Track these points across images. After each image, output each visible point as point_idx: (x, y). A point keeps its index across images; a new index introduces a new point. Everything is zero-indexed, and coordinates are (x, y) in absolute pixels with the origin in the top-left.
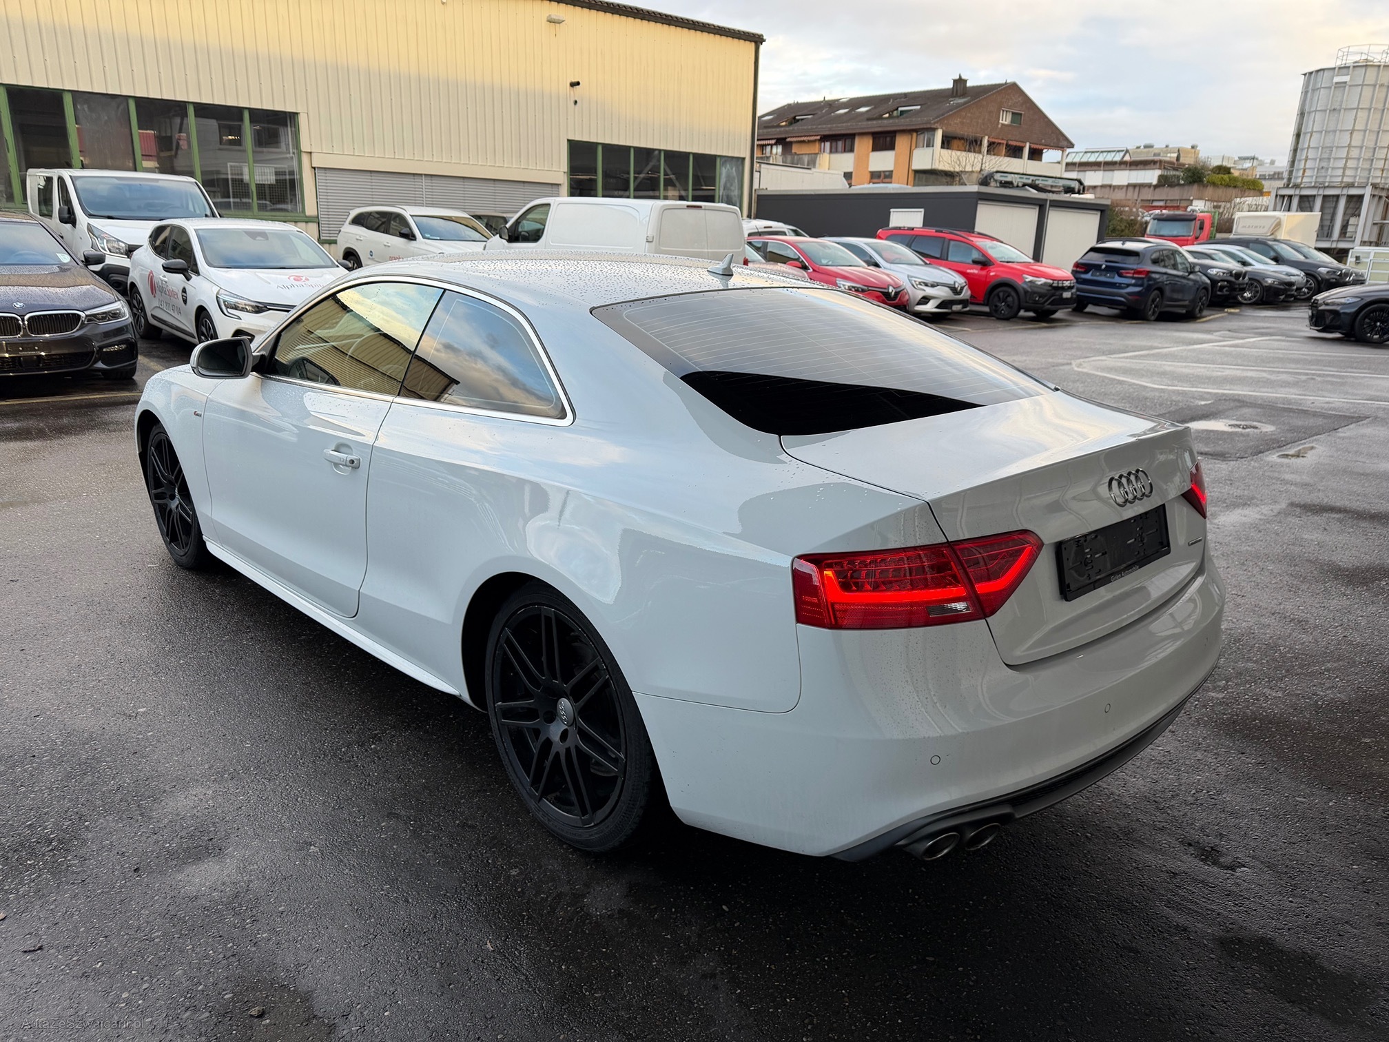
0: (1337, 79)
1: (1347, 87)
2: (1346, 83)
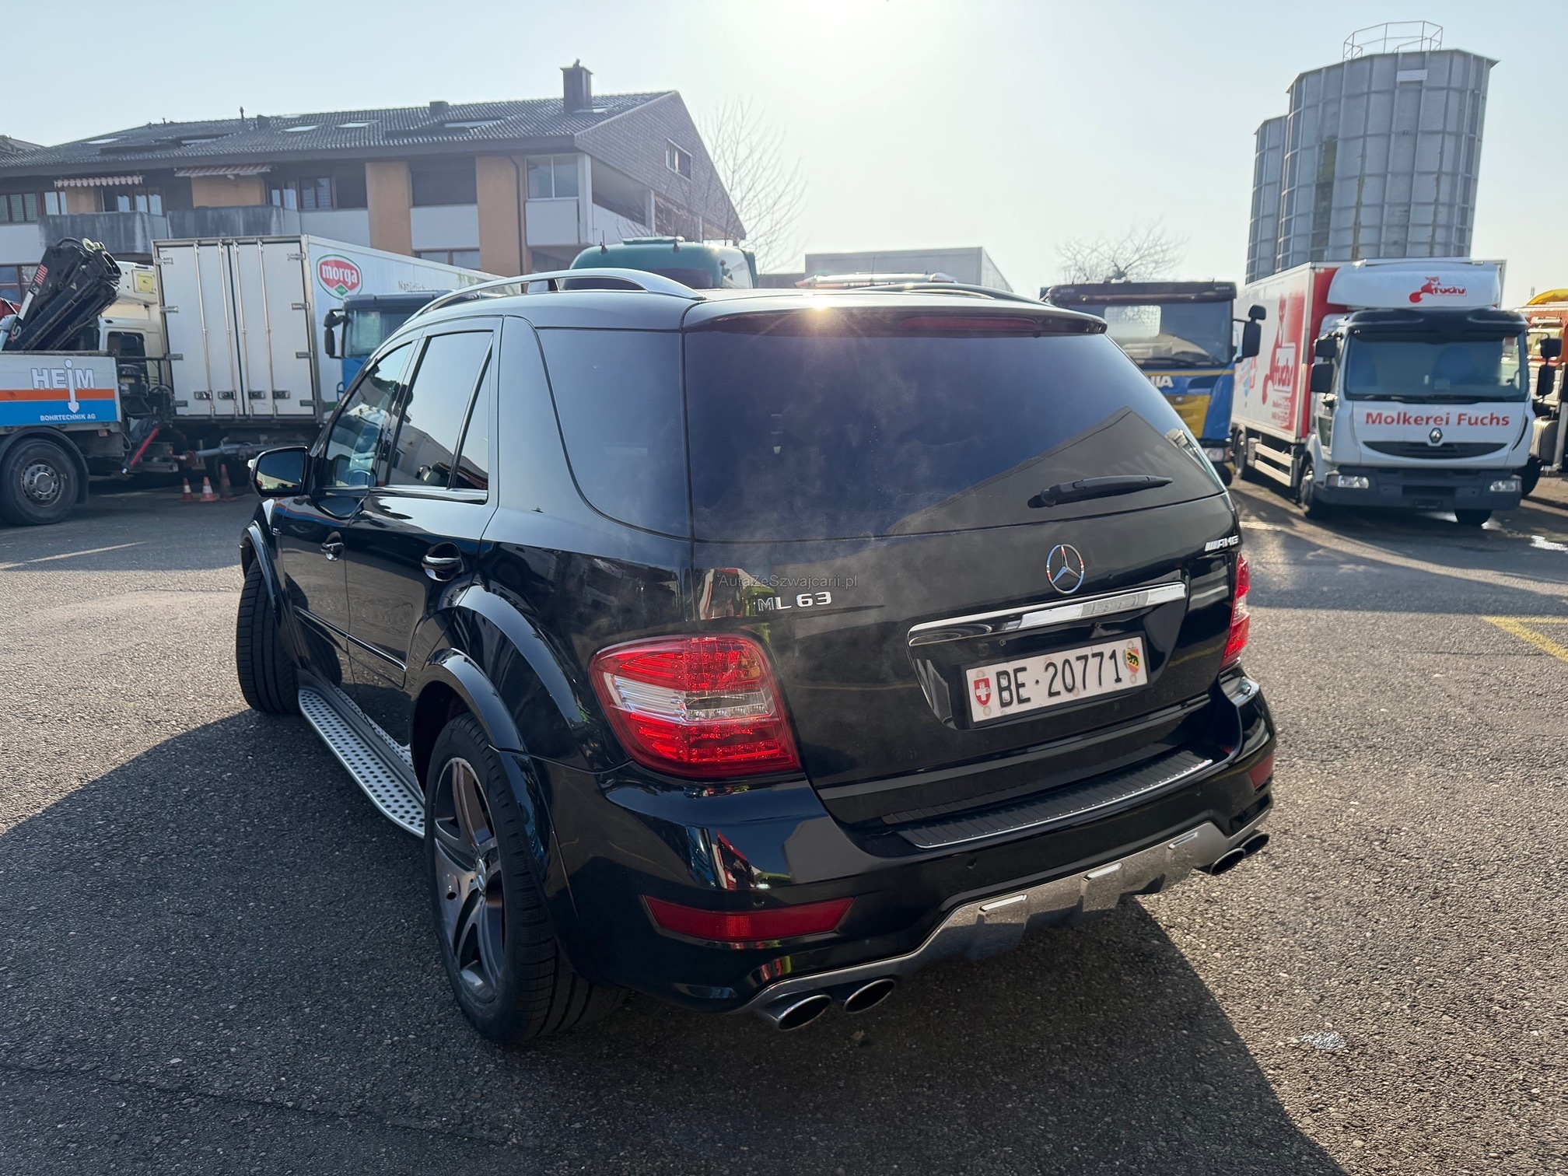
0: (1403, 76)
1: (1424, 91)
2: (1421, 82)
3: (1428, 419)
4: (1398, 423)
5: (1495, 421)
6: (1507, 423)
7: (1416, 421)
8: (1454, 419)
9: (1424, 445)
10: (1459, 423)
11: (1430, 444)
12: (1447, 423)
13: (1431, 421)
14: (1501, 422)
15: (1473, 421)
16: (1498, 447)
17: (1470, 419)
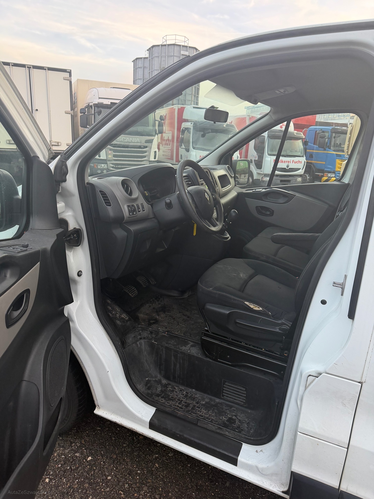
0: (182, 52)
3: (287, 161)
4: (280, 162)
5: (299, 162)
6: (301, 163)
7: (284, 162)
8: (292, 162)
9: (285, 168)
10: (293, 163)
11: (287, 168)
12: (290, 163)
13: (287, 162)
14: (300, 163)
15: (295, 162)
16: (299, 169)
17: (295, 161)
